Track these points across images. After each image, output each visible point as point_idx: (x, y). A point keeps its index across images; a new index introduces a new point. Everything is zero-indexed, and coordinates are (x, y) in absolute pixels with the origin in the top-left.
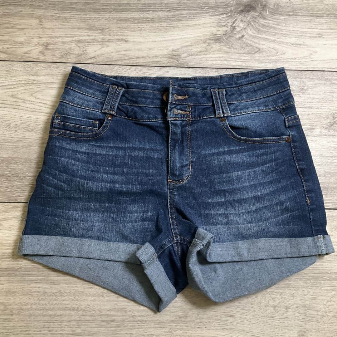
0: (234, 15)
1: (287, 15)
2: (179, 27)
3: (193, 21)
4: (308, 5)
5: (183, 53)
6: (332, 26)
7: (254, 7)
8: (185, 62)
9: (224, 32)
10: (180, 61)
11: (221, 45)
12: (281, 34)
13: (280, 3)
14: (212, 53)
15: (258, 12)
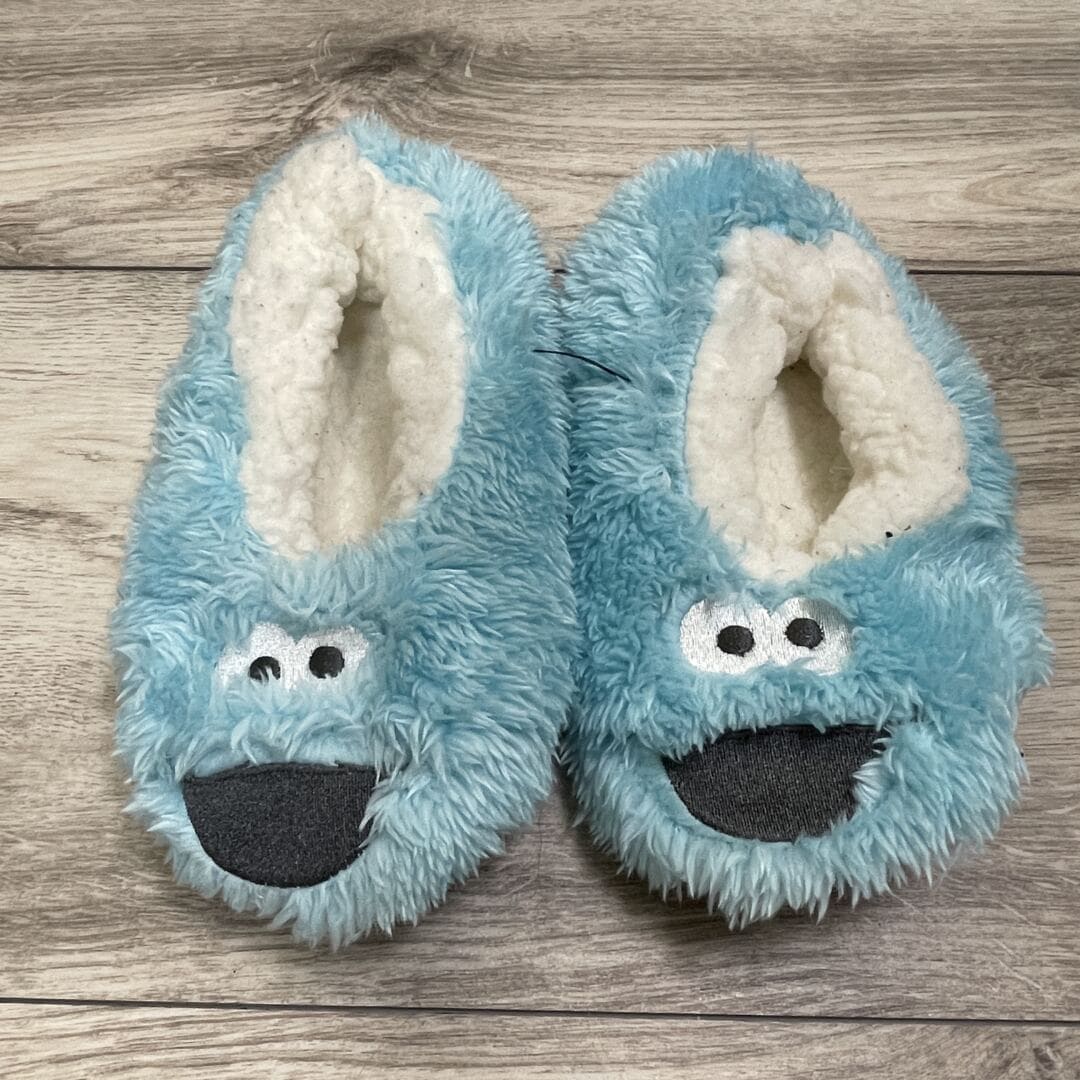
0: (319, 83)
1: (557, 78)
2: (58, 129)
3: (130, 105)
4: (656, 44)
5: (51, 218)
6: (768, 109)
7: (409, 57)
8: (51, 248)
9: (261, 138)
10: (25, 246)
11: (240, 185)
12: (528, 140)
13: (526, 41)
14: (192, 213)
15: (425, 71)
